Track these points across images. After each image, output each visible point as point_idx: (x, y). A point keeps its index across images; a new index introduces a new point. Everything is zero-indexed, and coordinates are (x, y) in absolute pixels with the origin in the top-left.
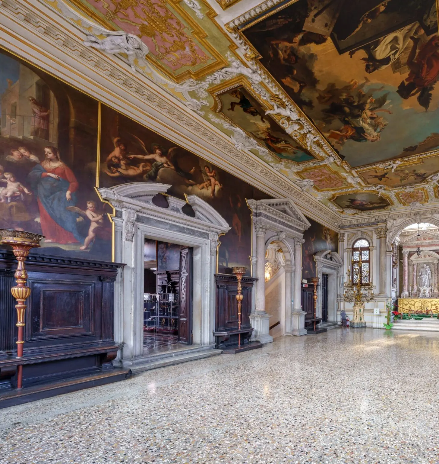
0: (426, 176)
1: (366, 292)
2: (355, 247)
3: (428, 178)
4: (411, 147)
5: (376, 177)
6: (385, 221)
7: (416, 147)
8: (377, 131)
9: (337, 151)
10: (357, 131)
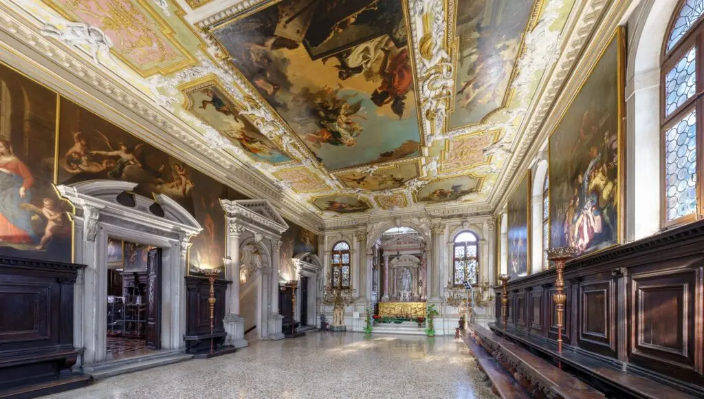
0: (403, 181)
1: (346, 295)
2: (335, 249)
3: (406, 183)
4: (387, 153)
5: (354, 180)
6: (365, 224)
7: (392, 152)
8: (353, 136)
9: (314, 154)
10: (333, 135)
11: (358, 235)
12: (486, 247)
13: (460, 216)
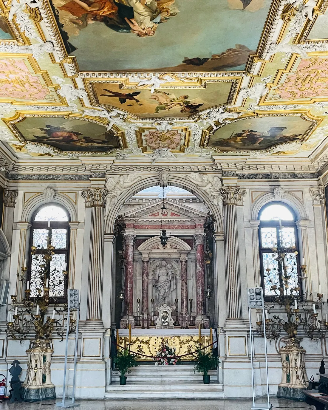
0: (200, 108)
1: (58, 317)
2: (37, 219)
3: (202, 113)
4: (198, 59)
5: (117, 95)
6: (104, 175)
7: (206, 59)
8: (154, 21)
9: (64, 36)
10: (119, 11)
11: (88, 194)
12: (311, 232)
13: (267, 176)
